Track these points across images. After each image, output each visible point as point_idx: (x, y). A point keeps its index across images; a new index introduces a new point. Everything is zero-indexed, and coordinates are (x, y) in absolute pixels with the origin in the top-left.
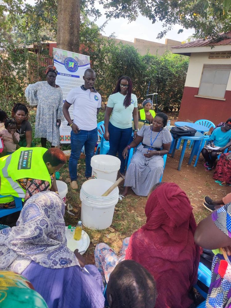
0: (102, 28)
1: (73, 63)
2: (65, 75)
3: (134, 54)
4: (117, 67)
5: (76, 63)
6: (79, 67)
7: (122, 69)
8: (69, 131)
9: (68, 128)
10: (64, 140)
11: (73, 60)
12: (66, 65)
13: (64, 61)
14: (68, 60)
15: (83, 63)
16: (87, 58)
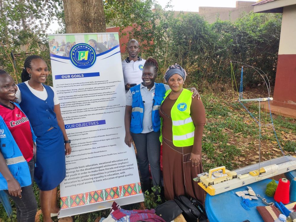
1: (87, 53)
2: (71, 76)
3: (201, 23)
4: (180, 44)
5: (92, 51)
6: (97, 57)
7: (186, 44)
8: (79, 184)
9: (77, 178)
10: (68, 207)
11: (87, 46)
12: (74, 58)
13: (68, 52)
14: (77, 48)
15: (105, 47)
16: (113, 36)
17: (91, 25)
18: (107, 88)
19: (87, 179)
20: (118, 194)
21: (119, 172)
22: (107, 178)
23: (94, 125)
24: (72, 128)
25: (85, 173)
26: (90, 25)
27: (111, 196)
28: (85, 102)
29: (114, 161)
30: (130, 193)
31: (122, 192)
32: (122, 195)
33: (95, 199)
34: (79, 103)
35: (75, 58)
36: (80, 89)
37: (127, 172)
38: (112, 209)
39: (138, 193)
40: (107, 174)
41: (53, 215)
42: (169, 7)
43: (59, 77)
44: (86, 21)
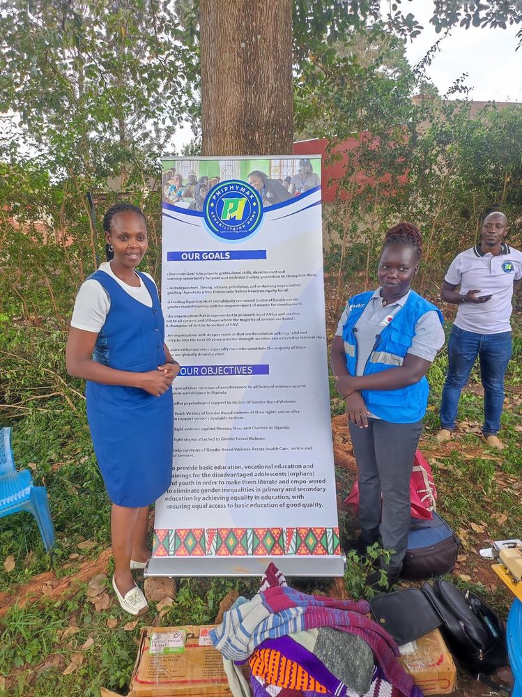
0: (421, 70)
1: (242, 203)
2: (201, 256)
4: (478, 184)
5: (254, 200)
6: (265, 214)
7: (496, 184)
8: (198, 507)
9: (193, 491)
10: (168, 552)
11: (244, 187)
12: (212, 213)
13: (202, 199)
14: (221, 192)
15: (286, 189)
16: (306, 164)
17: (259, 137)
18: (280, 288)
19: (215, 498)
20: (282, 545)
21: (291, 494)
22: (260, 502)
23: (241, 374)
24: (193, 375)
25: (211, 483)
26: (257, 137)
27: (266, 548)
28: (226, 318)
29: (280, 466)
30: (311, 549)
31: (293, 543)
32: (291, 551)
33: (228, 548)
34: (212, 318)
35: (215, 214)
36: (218, 287)
37: (309, 497)
38: (265, 579)
39: (332, 552)
40: (260, 494)
41: (134, 565)
42: (457, 91)
43: (175, 256)
44: (248, 127)
